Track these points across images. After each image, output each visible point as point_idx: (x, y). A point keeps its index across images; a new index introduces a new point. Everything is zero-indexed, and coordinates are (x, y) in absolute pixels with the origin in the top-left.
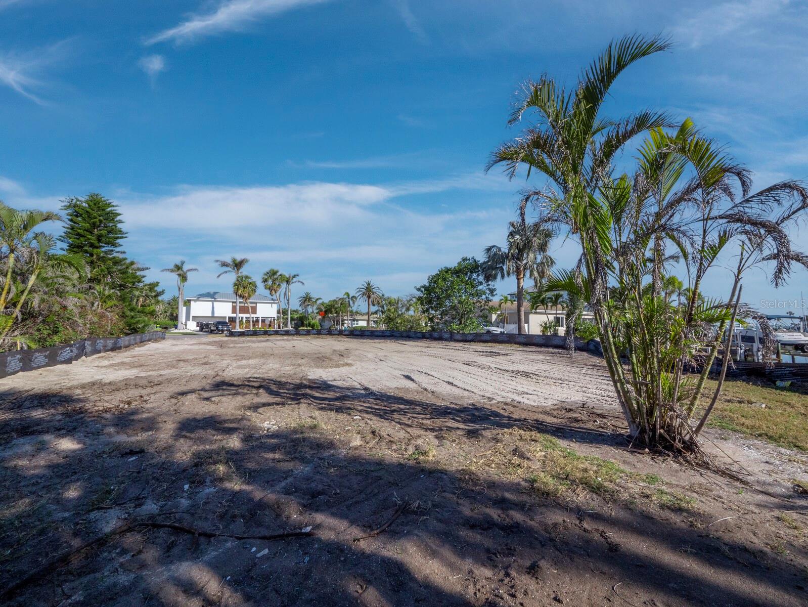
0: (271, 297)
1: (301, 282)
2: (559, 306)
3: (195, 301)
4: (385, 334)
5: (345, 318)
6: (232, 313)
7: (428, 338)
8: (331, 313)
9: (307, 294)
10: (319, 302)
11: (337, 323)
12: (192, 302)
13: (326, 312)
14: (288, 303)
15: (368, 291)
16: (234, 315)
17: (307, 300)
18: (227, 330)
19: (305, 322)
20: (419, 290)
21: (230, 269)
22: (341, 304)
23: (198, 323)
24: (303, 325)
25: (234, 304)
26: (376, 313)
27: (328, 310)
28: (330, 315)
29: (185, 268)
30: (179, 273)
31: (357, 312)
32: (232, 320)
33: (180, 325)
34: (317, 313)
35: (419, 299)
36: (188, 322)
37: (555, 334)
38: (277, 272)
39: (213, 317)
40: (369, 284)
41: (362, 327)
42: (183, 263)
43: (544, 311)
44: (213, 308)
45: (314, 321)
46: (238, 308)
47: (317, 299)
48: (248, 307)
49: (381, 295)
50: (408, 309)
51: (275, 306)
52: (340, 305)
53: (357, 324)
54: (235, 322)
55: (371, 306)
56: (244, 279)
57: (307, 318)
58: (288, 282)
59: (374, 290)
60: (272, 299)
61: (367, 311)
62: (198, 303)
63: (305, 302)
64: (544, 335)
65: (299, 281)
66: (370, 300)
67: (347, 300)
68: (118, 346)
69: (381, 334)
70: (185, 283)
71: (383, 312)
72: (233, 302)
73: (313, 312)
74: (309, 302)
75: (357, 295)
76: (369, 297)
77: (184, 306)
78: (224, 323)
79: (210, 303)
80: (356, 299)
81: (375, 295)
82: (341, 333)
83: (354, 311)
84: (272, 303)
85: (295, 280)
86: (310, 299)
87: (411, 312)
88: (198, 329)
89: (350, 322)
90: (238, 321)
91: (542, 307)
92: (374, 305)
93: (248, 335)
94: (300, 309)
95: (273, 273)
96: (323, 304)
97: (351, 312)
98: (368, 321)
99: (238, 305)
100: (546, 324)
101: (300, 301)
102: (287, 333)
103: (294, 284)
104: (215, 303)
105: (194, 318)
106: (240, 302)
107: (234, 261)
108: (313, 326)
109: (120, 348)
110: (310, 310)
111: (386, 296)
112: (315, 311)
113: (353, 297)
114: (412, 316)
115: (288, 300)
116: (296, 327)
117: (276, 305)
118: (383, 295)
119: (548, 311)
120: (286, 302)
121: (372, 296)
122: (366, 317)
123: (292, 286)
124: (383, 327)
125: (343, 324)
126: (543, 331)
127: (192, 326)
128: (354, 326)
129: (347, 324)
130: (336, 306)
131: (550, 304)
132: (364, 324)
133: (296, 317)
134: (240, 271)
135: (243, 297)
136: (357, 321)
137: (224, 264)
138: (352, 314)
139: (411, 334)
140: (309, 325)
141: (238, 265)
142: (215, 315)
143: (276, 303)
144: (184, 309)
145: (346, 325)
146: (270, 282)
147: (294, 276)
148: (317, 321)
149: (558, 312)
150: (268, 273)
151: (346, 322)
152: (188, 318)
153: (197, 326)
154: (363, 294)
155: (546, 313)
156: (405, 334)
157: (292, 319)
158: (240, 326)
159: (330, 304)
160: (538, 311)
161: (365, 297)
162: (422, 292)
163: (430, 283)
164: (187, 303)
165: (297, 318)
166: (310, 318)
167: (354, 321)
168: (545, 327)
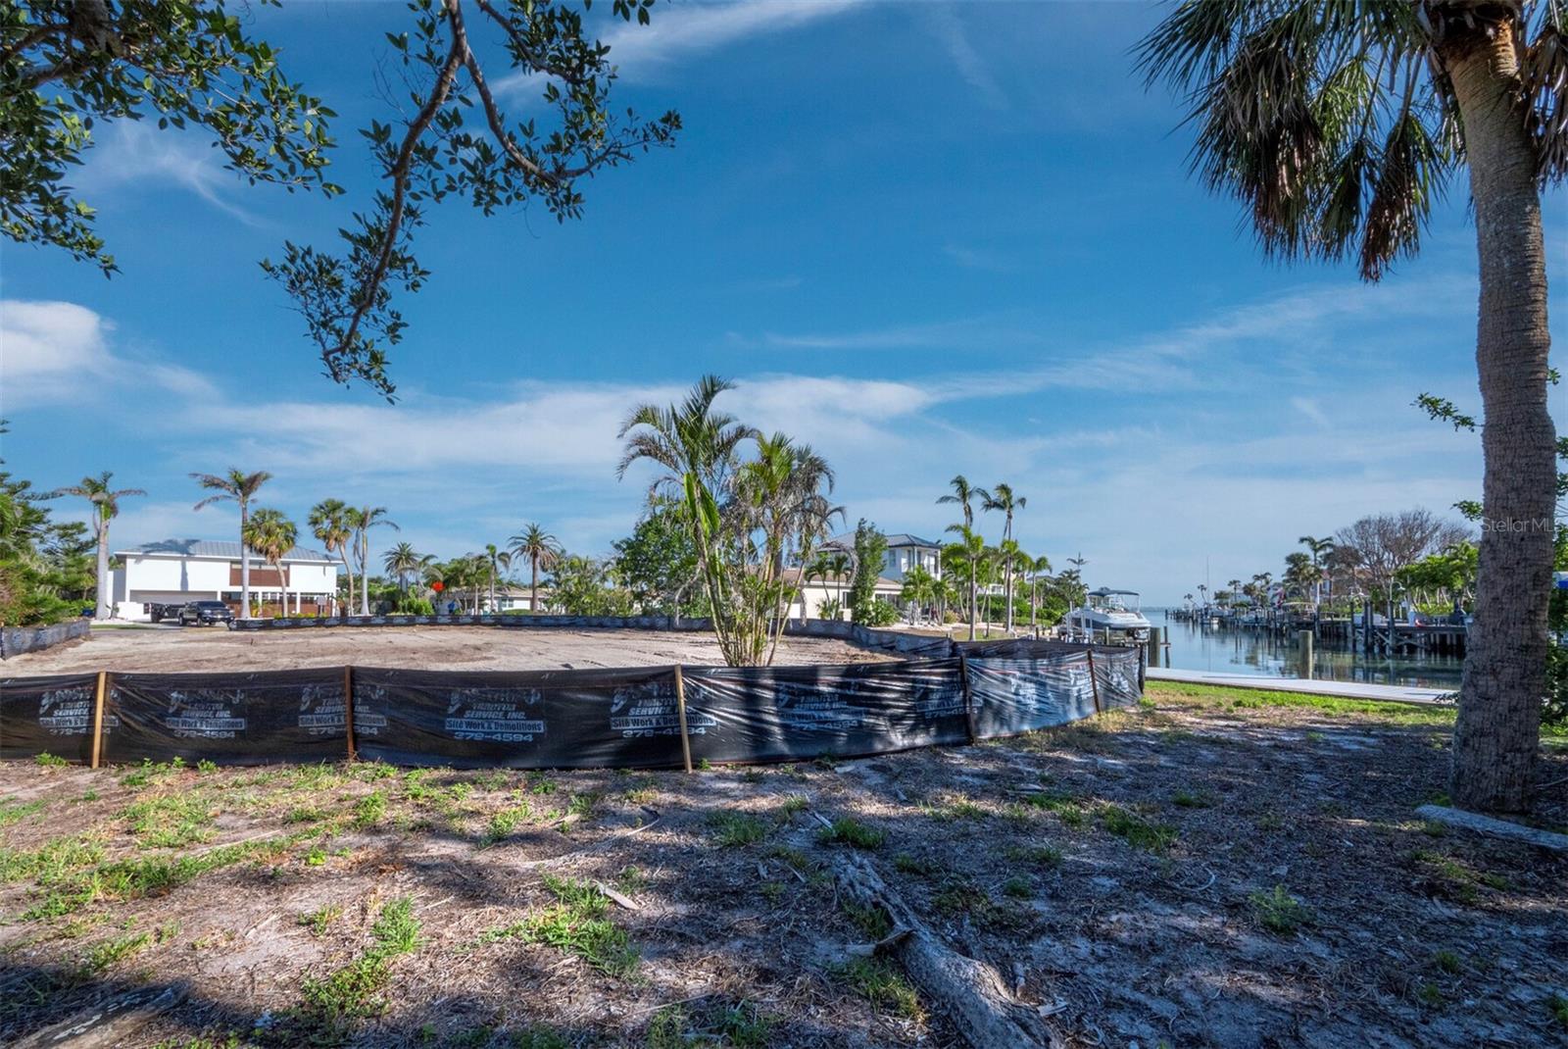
0: (327, 552)
1: (393, 525)
2: (843, 576)
3: (138, 559)
4: (562, 622)
5: (487, 594)
6: (231, 584)
7: (633, 627)
8: (457, 584)
9: (403, 547)
10: (431, 562)
11: (471, 603)
12: (130, 562)
13: (447, 583)
14: (362, 566)
15: (533, 544)
16: (238, 589)
17: (401, 558)
18: (223, 620)
19: (400, 603)
20: (617, 547)
21: (227, 493)
22: (478, 568)
23: (146, 605)
24: (395, 608)
25: (235, 566)
26: (545, 585)
27: (451, 578)
28: (454, 589)
29: (112, 486)
30: (96, 497)
31: (510, 584)
32: (231, 599)
33: (100, 611)
34: (425, 585)
35: (620, 561)
36: (120, 604)
37: (839, 619)
38: (342, 504)
39: (184, 592)
40: (535, 531)
41: (521, 611)
42: (107, 477)
43: (821, 583)
44: (184, 575)
45: (420, 601)
46: (246, 574)
47: (427, 558)
48: (277, 572)
49: (559, 552)
50: (604, 579)
51: (332, 572)
52: (474, 569)
53: (511, 606)
54: (240, 602)
55: (539, 572)
56: (267, 517)
57: (405, 595)
58: (362, 522)
59: (544, 542)
60: (327, 557)
61: (531, 582)
62: (146, 562)
63: (398, 562)
64: (823, 620)
65: (388, 523)
66: (538, 560)
67: (490, 559)
68: (40, 643)
69: (552, 622)
70: (112, 521)
71: (558, 584)
72: (233, 562)
73: (418, 583)
74: (408, 562)
75: (510, 551)
76: (535, 555)
77: (110, 569)
78: (214, 605)
79: (179, 563)
80: (509, 558)
81: (547, 552)
82: (477, 621)
83: (505, 581)
84: (324, 565)
85: (377, 518)
86: (409, 557)
87: (609, 585)
88: (148, 617)
89: (495, 602)
90: (246, 599)
91: (818, 576)
92: (544, 570)
93: (281, 628)
94: (386, 576)
95: (332, 508)
96: (438, 567)
97: (499, 582)
98: (533, 600)
99: (247, 567)
100: (825, 603)
101: (388, 560)
102: (366, 622)
103: (374, 527)
104: (190, 565)
105: (136, 595)
106: (251, 562)
107: (236, 475)
108: (418, 611)
109: (43, 647)
110: (411, 577)
111: (569, 553)
112: (423, 581)
113: (502, 554)
114: (609, 591)
115: (362, 559)
116: (381, 610)
117: (334, 569)
118: (563, 551)
119: (826, 583)
120: (359, 563)
121: (541, 552)
122: (529, 593)
123: (368, 532)
124: (560, 609)
125: (481, 606)
126: (822, 615)
127: (133, 612)
128: (504, 609)
129: (491, 606)
130: (468, 571)
131: (830, 573)
132: (525, 605)
133: (378, 592)
134: (252, 496)
135: (267, 553)
136: (511, 600)
137: (213, 483)
138: (501, 586)
139: (606, 621)
140: (410, 607)
141: (245, 486)
142: (191, 588)
143: (335, 565)
144: (110, 574)
145: (487, 609)
146: (326, 524)
147: (376, 512)
148: (427, 601)
149: (842, 584)
150: (322, 507)
151: (488, 602)
152: (119, 594)
153: (146, 612)
154: (523, 550)
155: (824, 587)
156: (595, 622)
157: (371, 597)
158: (251, 611)
159: (453, 566)
160: (812, 583)
161: (528, 555)
162: (624, 550)
163: (637, 536)
164: (118, 562)
165: (382, 594)
166: (411, 593)
167: (505, 600)
168: (826, 608)
